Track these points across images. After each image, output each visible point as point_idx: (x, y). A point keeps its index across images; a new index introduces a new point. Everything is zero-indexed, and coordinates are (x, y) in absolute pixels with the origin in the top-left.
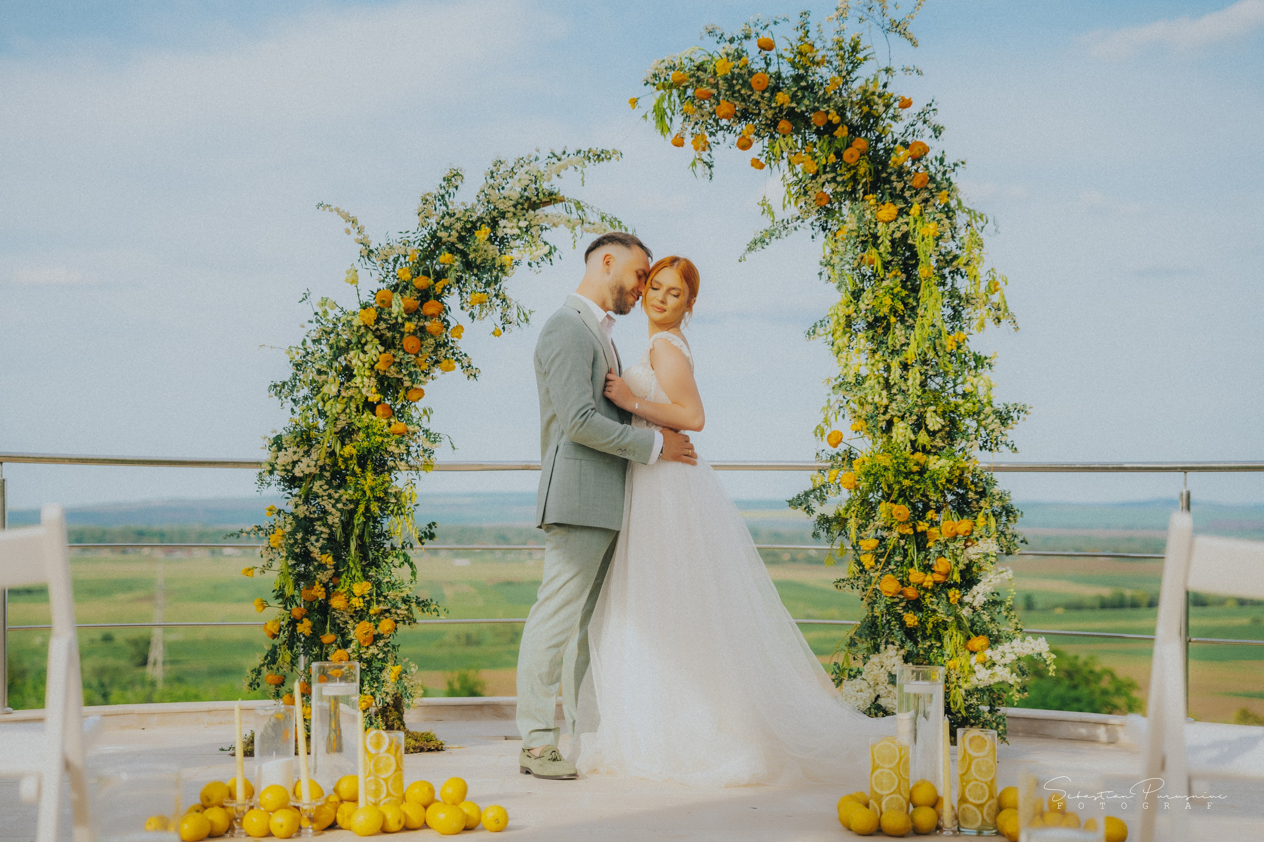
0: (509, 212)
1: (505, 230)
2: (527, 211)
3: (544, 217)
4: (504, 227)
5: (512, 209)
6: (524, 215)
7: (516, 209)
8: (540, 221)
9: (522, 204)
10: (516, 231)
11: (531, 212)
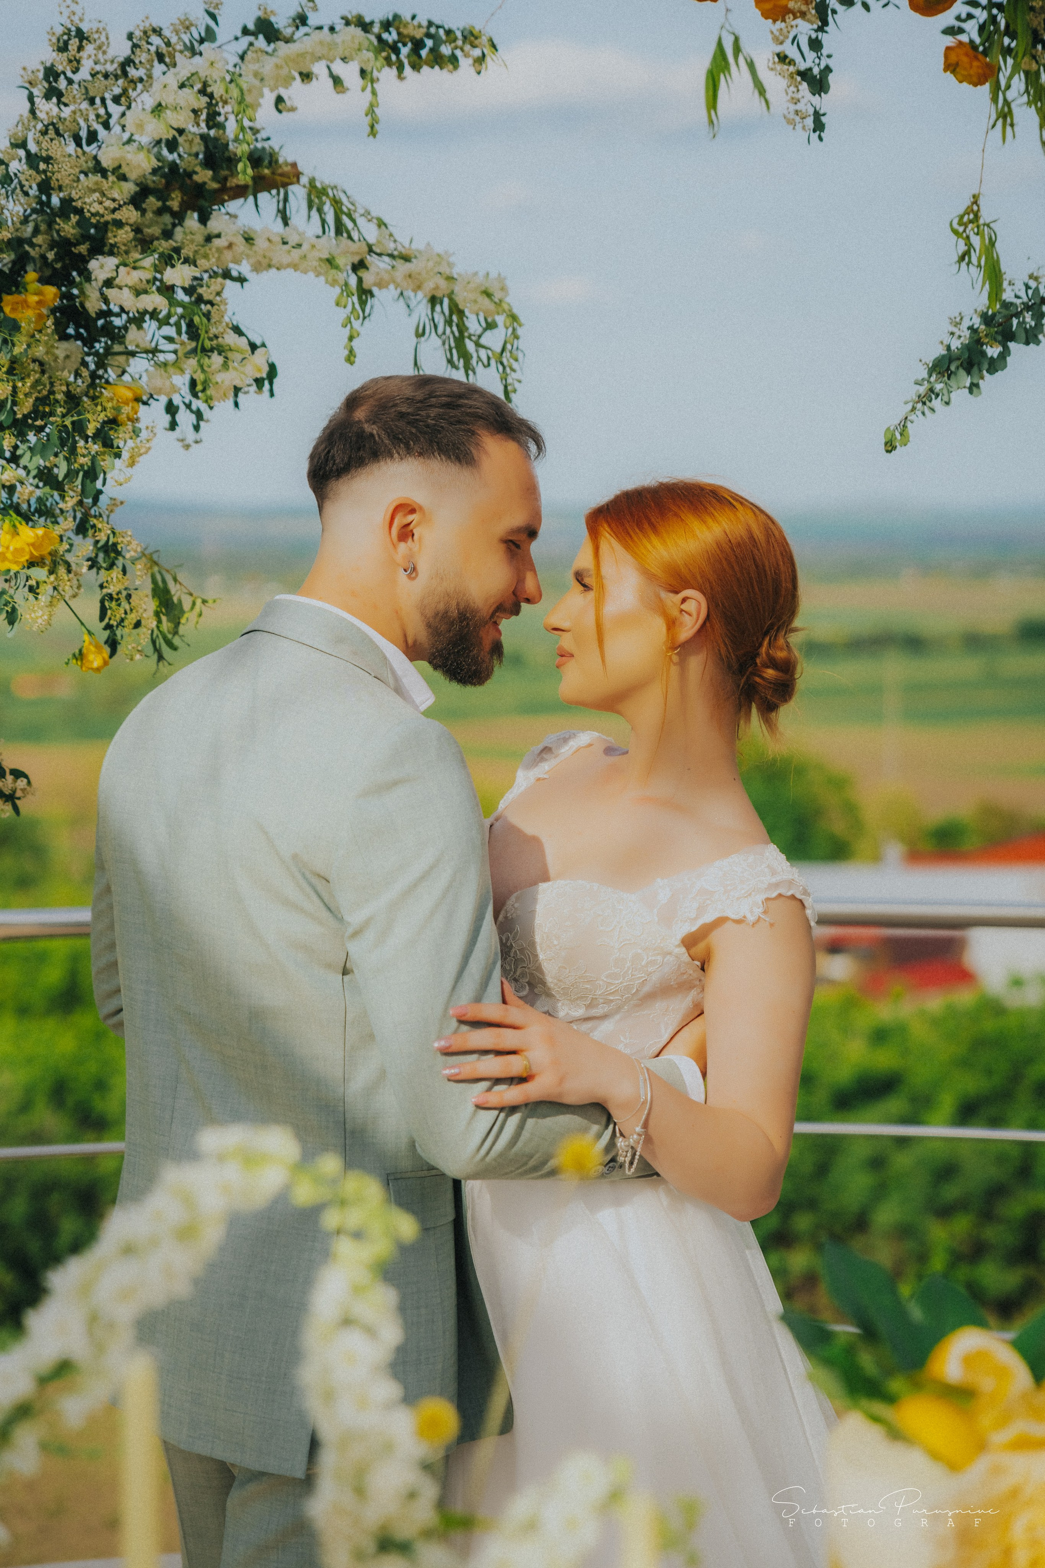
0: (119, 224)
1: (110, 293)
2: (179, 217)
3: (241, 245)
4: (109, 283)
5: (130, 214)
6: (168, 234)
7: (143, 212)
8: (228, 255)
9: (162, 195)
10: (155, 301)
11: (192, 220)
